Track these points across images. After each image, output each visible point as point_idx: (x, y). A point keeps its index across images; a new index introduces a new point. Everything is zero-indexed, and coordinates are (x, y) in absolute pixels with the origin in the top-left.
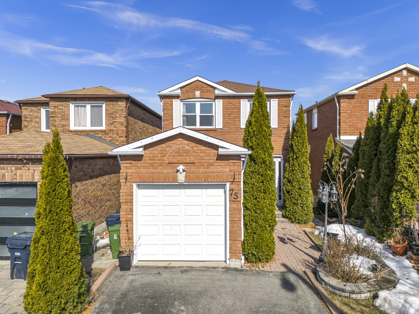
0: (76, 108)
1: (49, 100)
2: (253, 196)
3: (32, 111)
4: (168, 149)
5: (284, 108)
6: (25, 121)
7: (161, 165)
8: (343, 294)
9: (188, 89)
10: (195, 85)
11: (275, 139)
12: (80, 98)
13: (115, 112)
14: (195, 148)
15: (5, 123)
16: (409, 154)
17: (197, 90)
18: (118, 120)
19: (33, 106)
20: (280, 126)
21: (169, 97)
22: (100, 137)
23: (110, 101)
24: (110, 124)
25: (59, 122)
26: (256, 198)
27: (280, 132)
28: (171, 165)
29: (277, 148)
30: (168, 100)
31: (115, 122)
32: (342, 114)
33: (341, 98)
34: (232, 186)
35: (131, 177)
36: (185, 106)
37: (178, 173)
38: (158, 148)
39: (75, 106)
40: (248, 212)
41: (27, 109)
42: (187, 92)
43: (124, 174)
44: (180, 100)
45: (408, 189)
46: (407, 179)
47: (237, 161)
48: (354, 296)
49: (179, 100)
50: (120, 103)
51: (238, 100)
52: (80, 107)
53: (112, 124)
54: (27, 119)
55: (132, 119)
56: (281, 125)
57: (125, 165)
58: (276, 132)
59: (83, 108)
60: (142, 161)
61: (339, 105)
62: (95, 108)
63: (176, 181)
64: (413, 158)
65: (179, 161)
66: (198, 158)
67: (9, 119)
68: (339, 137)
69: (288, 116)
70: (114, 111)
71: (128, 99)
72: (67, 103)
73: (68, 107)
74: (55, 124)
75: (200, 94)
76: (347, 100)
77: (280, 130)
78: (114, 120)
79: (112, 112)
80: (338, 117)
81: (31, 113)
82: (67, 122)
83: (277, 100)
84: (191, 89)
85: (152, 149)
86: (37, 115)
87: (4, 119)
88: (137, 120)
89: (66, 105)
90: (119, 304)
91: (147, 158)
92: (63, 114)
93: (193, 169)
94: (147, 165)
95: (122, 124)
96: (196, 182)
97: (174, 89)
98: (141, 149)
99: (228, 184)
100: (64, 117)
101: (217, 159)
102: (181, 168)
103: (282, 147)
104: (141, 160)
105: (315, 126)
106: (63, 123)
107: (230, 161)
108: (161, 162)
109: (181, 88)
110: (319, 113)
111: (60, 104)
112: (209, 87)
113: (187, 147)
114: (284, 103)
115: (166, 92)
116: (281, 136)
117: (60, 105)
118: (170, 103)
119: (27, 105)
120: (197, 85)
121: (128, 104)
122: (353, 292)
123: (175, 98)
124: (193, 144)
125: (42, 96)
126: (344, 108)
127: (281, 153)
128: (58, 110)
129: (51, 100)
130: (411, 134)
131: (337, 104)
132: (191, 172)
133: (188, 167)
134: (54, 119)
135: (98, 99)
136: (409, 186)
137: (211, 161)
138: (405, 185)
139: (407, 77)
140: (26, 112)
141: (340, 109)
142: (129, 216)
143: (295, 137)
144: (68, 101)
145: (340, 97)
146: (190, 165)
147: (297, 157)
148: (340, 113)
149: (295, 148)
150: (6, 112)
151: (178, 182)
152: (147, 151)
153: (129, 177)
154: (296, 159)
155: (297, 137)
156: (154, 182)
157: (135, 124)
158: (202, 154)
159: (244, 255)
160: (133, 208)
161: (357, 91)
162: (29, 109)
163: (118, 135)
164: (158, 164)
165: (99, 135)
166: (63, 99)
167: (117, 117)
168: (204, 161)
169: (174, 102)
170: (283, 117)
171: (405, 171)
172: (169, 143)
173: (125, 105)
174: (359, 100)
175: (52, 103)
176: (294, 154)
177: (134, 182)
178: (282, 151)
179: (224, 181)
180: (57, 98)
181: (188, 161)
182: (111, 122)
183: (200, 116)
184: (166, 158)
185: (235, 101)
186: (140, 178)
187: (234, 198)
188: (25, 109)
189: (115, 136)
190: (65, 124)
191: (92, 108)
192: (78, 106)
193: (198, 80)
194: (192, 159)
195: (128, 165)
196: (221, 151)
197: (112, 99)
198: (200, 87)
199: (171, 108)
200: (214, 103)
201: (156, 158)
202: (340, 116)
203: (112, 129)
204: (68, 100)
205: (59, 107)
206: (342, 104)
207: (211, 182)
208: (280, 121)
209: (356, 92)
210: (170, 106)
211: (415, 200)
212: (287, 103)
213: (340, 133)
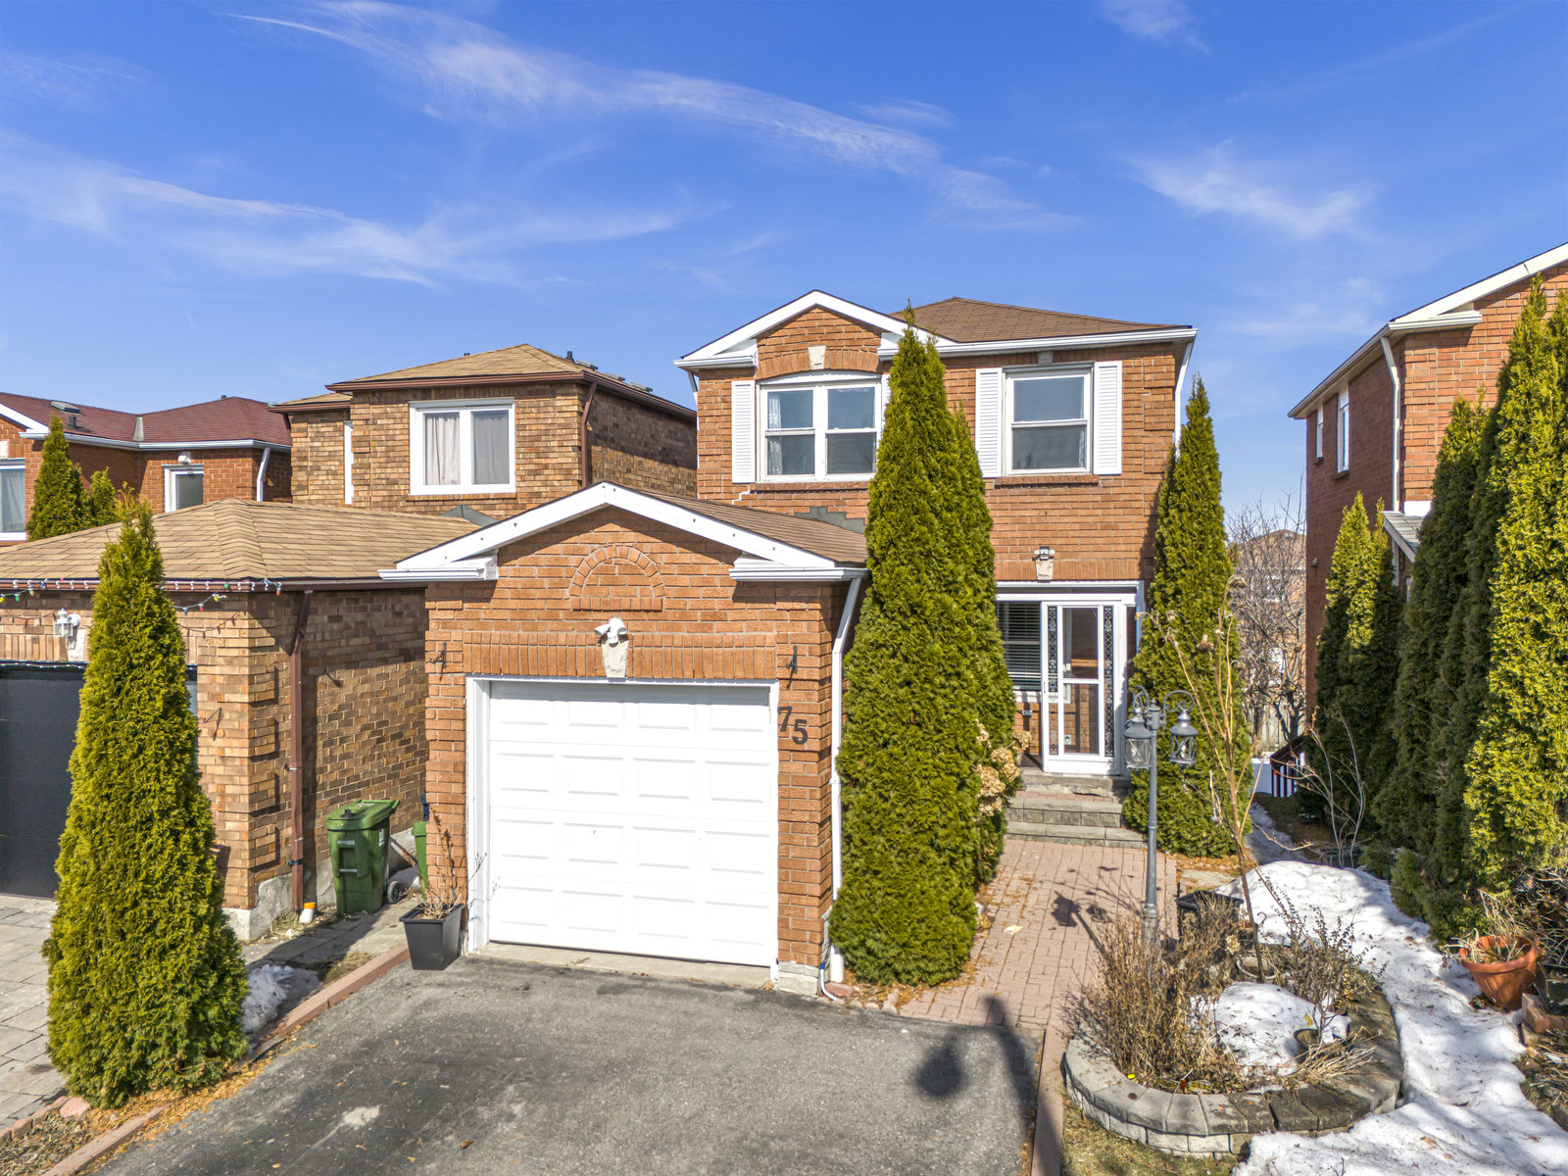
0: (430, 421)
1: (349, 398)
2: (873, 734)
3: (319, 436)
4: (573, 560)
5: (1148, 395)
6: (301, 468)
7: (552, 616)
8: (1123, 1129)
9: (783, 340)
10: (811, 324)
11: (1112, 519)
12: (438, 389)
13: (546, 433)
14: (664, 558)
15: (249, 476)
16: (1536, 579)
17: (813, 342)
18: (554, 459)
19: (322, 422)
20: (1133, 468)
21: (719, 373)
22: (498, 517)
23: (531, 394)
25: (378, 471)
26: (885, 745)
27: (1132, 490)
28: (581, 616)
29: (1122, 555)
30: (715, 385)
31: (546, 467)
32: (1410, 411)
33: (1409, 343)
34: (787, 694)
35: (459, 657)
36: (776, 403)
37: (605, 647)
38: (543, 556)
39: (427, 416)
40: (858, 796)
41: (305, 430)
42: (781, 350)
43: (439, 647)
44: (757, 381)
45: (1529, 730)
46: (1519, 685)
47: (804, 605)
48: (1164, 1142)
49: (752, 382)
50: (561, 402)
51: (966, 372)
52: (441, 420)
53: (536, 473)
54: (305, 464)
55: (612, 454)
56: (1136, 461)
57: (442, 615)
58: (1116, 490)
59: (451, 422)
60: (493, 603)
61: (1402, 375)
62: (488, 422)
63: (599, 672)
64: (1552, 596)
65: (606, 603)
66: (672, 592)
67: (262, 464)
68: (1401, 509)
69: (1164, 426)
70: (543, 428)
71: (591, 387)
72: (403, 407)
73: (405, 421)
74: (367, 477)
75: (826, 357)
76: (1435, 350)
77: (1133, 483)
78: (543, 461)
79: (534, 433)
80: (1397, 422)
81: (316, 444)
82: (401, 470)
83: (1119, 363)
84: (793, 339)
85: (522, 560)
86: (331, 449)
87: (247, 463)
88: (638, 459)
89: (398, 415)
90: (337, 1071)
91: (508, 593)
92: (390, 443)
93: (656, 632)
94: (507, 615)
95: (569, 472)
96: (663, 679)
97: (736, 345)
98: (482, 563)
99: (775, 689)
100: (391, 454)
101: (736, 598)
102: (616, 624)
103: (1141, 551)
104: (488, 600)
105: (1344, 463)
106: (391, 472)
107: (780, 605)
108: (550, 604)
109: (759, 337)
110: (1352, 405)
111: (381, 411)
112: (857, 328)
113: (634, 553)
114: (1148, 377)
115: (707, 355)
116: (1137, 504)
117: (380, 416)
118: (723, 393)
119: (306, 416)
120: (817, 323)
121: (588, 404)
122: (1154, 1126)
123: (738, 377)
124: (654, 544)
125: (328, 387)
126: (1422, 386)
127: (1136, 573)
128: (377, 433)
129: (356, 400)
130: (1547, 493)
131: (1394, 371)
132: (647, 642)
133: (638, 625)
134: (365, 461)
135: (491, 390)
136: (1530, 716)
137: (717, 604)
138: (1517, 710)
140: (302, 440)
141: (1402, 391)
142: (455, 789)
143: (1173, 512)
144: (405, 402)
145: (1401, 341)
146: (645, 616)
147: (1178, 592)
148: (1403, 408)
149: (1171, 553)
150: (250, 442)
151: (604, 677)
152: (508, 569)
153: (450, 657)
154: (1174, 596)
155: (1181, 511)
156: (528, 676)
158: (686, 580)
159: (842, 952)
160: (464, 764)
161: (1476, 313)
162: (313, 429)
164: (541, 614)
165: (495, 513)
166: (390, 394)
168: (690, 603)
169: (735, 391)
170: (1143, 433)
171: (1516, 651)
172: (575, 539)
173: (576, 408)
174: (1491, 347)
175: (359, 411)
176: (1166, 577)
177: (469, 674)
178: (1140, 565)
179: (761, 675)
180: (373, 392)
181: (636, 605)
182: (532, 467)
183: (828, 436)
184: (567, 592)
185: (956, 376)
186: (487, 660)
187: (795, 739)
188: (300, 430)
190: (396, 476)
191: (478, 420)
192: (436, 416)
193: (817, 306)
194: (652, 597)
195: (450, 615)
196: (742, 568)
197: (537, 387)
198: (825, 330)
199: (726, 412)
200: (878, 387)
201: (538, 593)
202: (1403, 417)
203: (536, 489)
204: (402, 397)
205: (379, 422)
206: (1412, 371)
207: (716, 679)
208: (1132, 447)
209: (1473, 316)
210: (723, 405)
212: (1159, 376)
213: (1402, 491)
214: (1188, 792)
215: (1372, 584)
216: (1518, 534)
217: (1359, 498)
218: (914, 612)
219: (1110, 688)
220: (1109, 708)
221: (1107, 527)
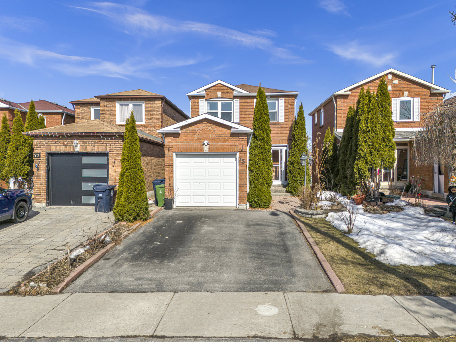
0: (121, 106)
1: (99, 100)
2: (255, 162)
3: (83, 110)
4: (197, 129)
5: (289, 106)
6: (78, 118)
7: (192, 140)
8: (308, 216)
9: (211, 91)
10: (218, 87)
11: (282, 131)
12: (124, 98)
13: (153, 110)
14: (215, 129)
15: (60, 120)
16: (365, 133)
17: (218, 91)
18: (155, 116)
19: (84, 106)
20: (286, 121)
21: (196, 97)
22: (140, 130)
23: (149, 101)
24: (149, 119)
25: (108, 118)
26: (257, 164)
27: (286, 125)
28: (199, 140)
29: (284, 139)
30: (195, 100)
31: (153, 118)
32: (338, 111)
33: (338, 97)
34: (241, 155)
35: (172, 149)
36: (209, 105)
37: (204, 146)
38: (190, 128)
39: (120, 105)
40: (252, 174)
41: (79, 108)
42: (211, 93)
43: (167, 147)
44: (205, 99)
45: (364, 158)
46: (362, 150)
47: (244, 138)
48: (314, 217)
49: (204, 100)
50: (156, 102)
51: (252, 100)
52: (124, 106)
53: (150, 119)
54: (79, 117)
55: (166, 116)
56: (287, 119)
57: (168, 140)
58: (283, 125)
59: (126, 107)
60: (179, 138)
61: (336, 104)
62: (137, 107)
63: (203, 151)
64: (367, 136)
65: (204, 137)
66: (217, 135)
67: (64, 117)
68: (336, 130)
69: (293, 112)
70: (152, 108)
71: (163, 99)
72: (114, 102)
73: (115, 106)
74: (104, 119)
75: (221, 95)
76: (342, 99)
77: (286, 124)
78: (152, 116)
79: (150, 110)
80: (335, 113)
81: (82, 112)
82: (114, 118)
83: (284, 99)
84: (214, 91)
85: (186, 129)
86: (87, 113)
87: (60, 117)
88: (169, 118)
89: (113, 104)
91: (183, 136)
92: (111, 111)
93: (214, 143)
94: (183, 140)
95: (158, 119)
96: (216, 152)
97: (200, 91)
98: (179, 129)
99: (238, 154)
100: (111, 114)
101: (230, 136)
102: (206, 142)
103: (288, 138)
104: (178, 137)
105: (322, 123)
106: (111, 118)
107: (239, 138)
108: (192, 138)
109: (206, 90)
110: (324, 112)
111: (109, 103)
112: (228, 89)
113: (210, 128)
114: (289, 102)
115: (194, 93)
116: (287, 128)
117: (108, 104)
118: (197, 102)
119: (80, 105)
120: (219, 87)
121: (163, 103)
122: (313, 214)
123: (201, 98)
124: (214, 126)
125: (95, 97)
126: (340, 106)
127: (287, 143)
128: (107, 109)
129: (102, 100)
130: (366, 119)
131: (335, 103)
132: (213, 145)
133: (211, 142)
134: (104, 115)
135: (138, 99)
136: (364, 155)
137: (227, 138)
138: (362, 155)
139: (392, 80)
140: (79, 111)
141: (336, 107)
142: (171, 175)
143: (296, 129)
144: (115, 101)
145: (337, 97)
146: (212, 140)
147: (298, 144)
148: (337, 110)
149: (296, 137)
150: (61, 111)
151: (204, 152)
152: (183, 131)
153: (170, 149)
154: (297, 145)
155: (298, 128)
156: (187, 152)
157: (168, 121)
158: (220, 133)
159: (249, 203)
160: (173, 170)
161: (350, 92)
162: (81, 108)
163: (155, 128)
164: (190, 140)
165: (140, 129)
166: (111, 99)
167: (154, 114)
168: (221, 138)
169: (200, 101)
170: (288, 113)
171: (362, 145)
172: (197, 125)
173: (161, 104)
174: (352, 99)
175: (102, 103)
176: (295, 142)
177: (174, 152)
178: (288, 141)
179: (235, 151)
180: (106, 98)
181: (210, 138)
182: (149, 118)
183: (221, 112)
184: (196, 135)
185: (250, 100)
186: (178, 149)
187: (242, 163)
188: (77, 108)
189: (152, 129)
190: (113, 119)
191: (134, 107)
192: (123, 105)
193: (219, 83)
194: (213, 136)
195: (170, 140)
196: (233, 130)
197: (150, 99)
198: (221, 89)
199: (198, 106)
200: (232, 102)
201: (189, 136)
202: (336, 112)
203: (150, 123)
204: (114, 100)
205: (108, 106)
206: (338, 103)
207: (227, 152)
208: (286, 116)
209: (349, 93)
210: (197, 105)
211: (368, 164)
212: (292, 102)
213: (336, 127)
214: (299, 184)
215: (332, 144)
216: (362, 126)
217: (329, 128)
218: (263, 139)
219: (282, 167)
220: (281, 170)
221: (281, 133)
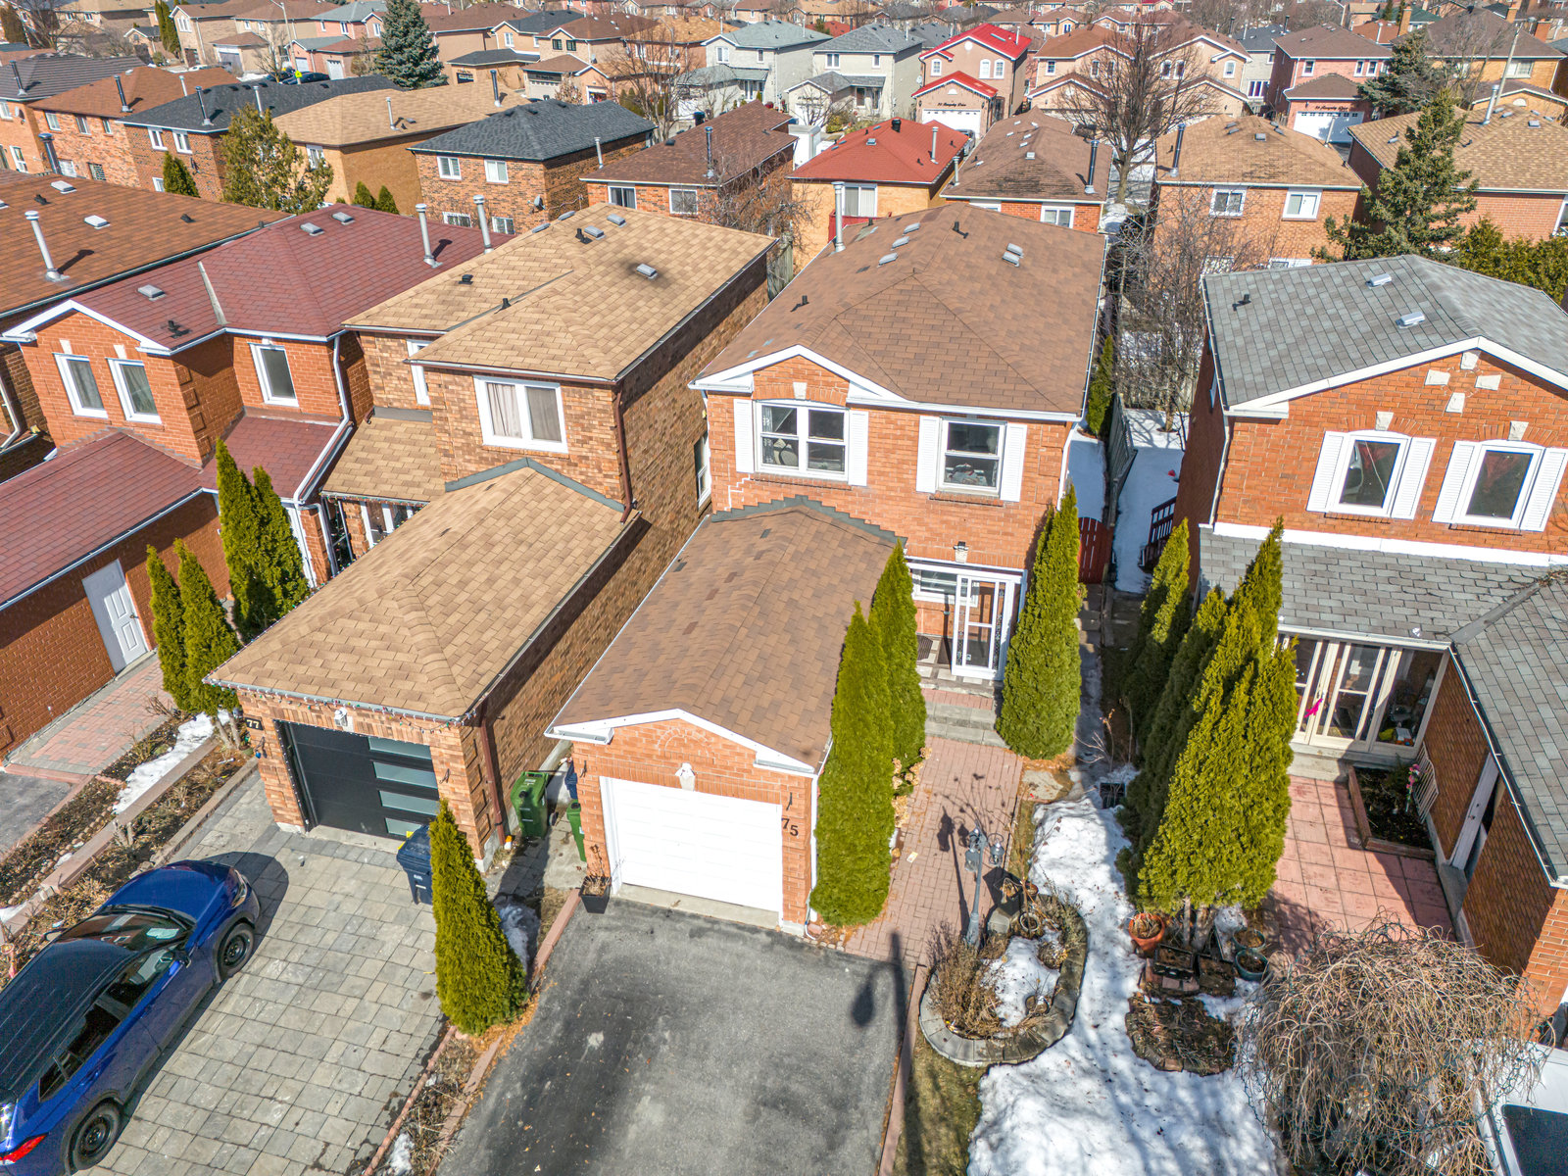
0: (490, 387)
3: (386, 349)
4: (659, 731)
5: (1043, 451)
6: (376, 372)
9: (774, 375)
10: (795, 366)
11: (1010, 529)
13: (589, 414)
14: (712, 739)
15: (329, 367)
17: (797, 379)
19: (387, 337)
20: (1028, 499)
21: (725, 395)
24: (578, 441)
25: (455, 424)
27: (1026, 513)
28: (666, 759)
30: (723, 402)
31: (591, 438)
33: (1239, 419)
34: (787, 814)
35: (595, 768)
36: (768, 414)
38: (641, 727)
39: (488, 384)
41: (374, 342)
42: (772, 381)
43: (582, 762)
44: (753, 401)
49: (749, 401)
51: (913, 417)
52: (500, 387)
53: (583, 442)
54: (378, 369)
56: (1030, 494)
57: (580, 747)
58: (1015, 511)
59: (507, 388)
60: (612, 745)
61: (1231, 437)
62: (538, 393)
63: (678, 787)
65: (682, 755)
66: (718, 755)
67: (336, 350)
68: (1214, 525)
69: (1053, 474)
70: (585, 409)
72: (469, 382)
73: (471, 387)
75: (808, 391)
76: (1256, 425)
77: (1026, 509)
78: (588, 434)
79: (579, 412)
81: (385, 353)
82: (473, 425)
83: (1025, 426)
84: (782, 375)
86: (399, 360)
87: (323, 350)
89: (466, 385)
92: (462, 405)
93: (711, 773)
95: (608, 446)
96: (716, 795)
97: (737, 376)
100: (465, 413)
102: (686, 768)
103: (1028, 552)
104: (609, 744)
106: (466, 426)
108: (648, 751)
109: (756, 372)
111: (450, 379)
112: (831, 376)
113: (696, 734)
115: (715, 381)
116: (1028, 522)
118: (728, 409)
119: (372, 333)
120: (800, 366)
121: (620, 393)
123: (739, 398)
126: (1242, 448)
127: (1023, 565)
128: (449, 395)
131: (1227, 429)
132: (706, 777)
133: (700, 768)
139: (1475, 374)
140: (372, 346)
142: (598, 827)
144: (470, 375)
145: (1234, 418)
146: (704, 765)
148: (1228, 459)
151: (681, 789)
152: (620, 730)
153: (589, 768)
156: (636, 782)
157: (649, 404)
158: (727, 751)
159: (817, 909)
160: (603, 817)
161: (1287, 408)
162: (379, 342)
163: (600, 471)
164: (642, 755)
167: (594, 427)
169: (736, 408)
170: (1037, 476)
173: (611, 399)
174: (1295, 428)
175: (432, 377)
177: (601, 776)
178: (1026, 561)
179: (771, 801)
181: (699, 758)
182: (580, 437)
183: (808, 443)
184: (657, 746)
185: (906, 418)
186: (611, 772)
187: (792, 833)
188: (368, 342)
189: (592, 472)
190: (470, 430)
191: (530, 392)
192: (496, 385)
193: (799, 356)
194: (708, 756)
195: (587, 747)
196: (760, 760)
198: (806, 371)
199: (730, 420)
200: (846, 414)
201: (638, 744)
202: (1227, 464)
203: (584, 454)
205: (450, 388)
206: (1237, 435)
207: (746, 799)
208: (1029, 484)
209: (1283, 412)
210: (727, 415)
212: (1054, 439)
213: (1216, 516)
217: (1186, 522)
219: (999, 632)
221: (1006, 534)
